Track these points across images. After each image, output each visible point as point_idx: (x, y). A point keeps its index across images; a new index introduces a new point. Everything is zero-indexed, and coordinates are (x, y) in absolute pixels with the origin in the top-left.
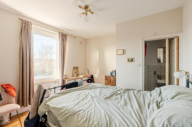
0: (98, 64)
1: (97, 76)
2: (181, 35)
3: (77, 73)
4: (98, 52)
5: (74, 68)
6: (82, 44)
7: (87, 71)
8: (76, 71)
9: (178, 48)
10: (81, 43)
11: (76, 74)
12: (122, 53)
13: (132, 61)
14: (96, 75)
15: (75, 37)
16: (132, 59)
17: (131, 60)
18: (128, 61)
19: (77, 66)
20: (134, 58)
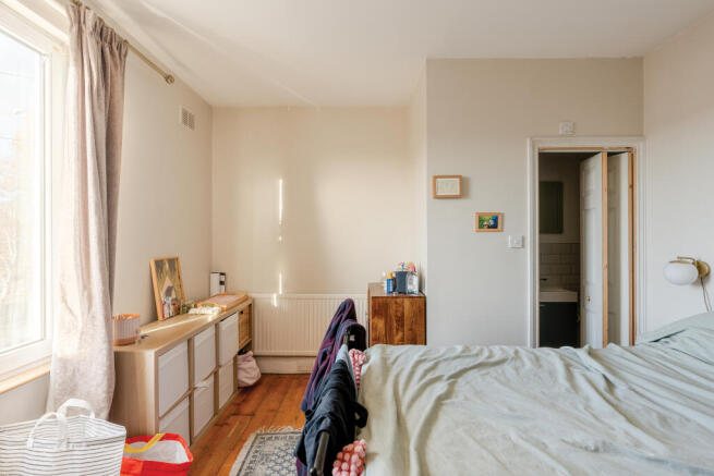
0: (280, 238)
1: (279, 298)
2: (641, 144)
3: (174, 296)
4: (281, 181)
5: (159, 264)
6: (192, 126)
7: (216, 279)
8: (168, 283)
9: (632, 186)
10: (188, 119)
11: (169, 301)
12: (458, 193)
13: (495, 226)
14: (275, 296)
15: (169, 78)
16: (496, 220)
17: (492, 223)
18: (481, 224)
19: (172, 256)
20: (503, 215)
